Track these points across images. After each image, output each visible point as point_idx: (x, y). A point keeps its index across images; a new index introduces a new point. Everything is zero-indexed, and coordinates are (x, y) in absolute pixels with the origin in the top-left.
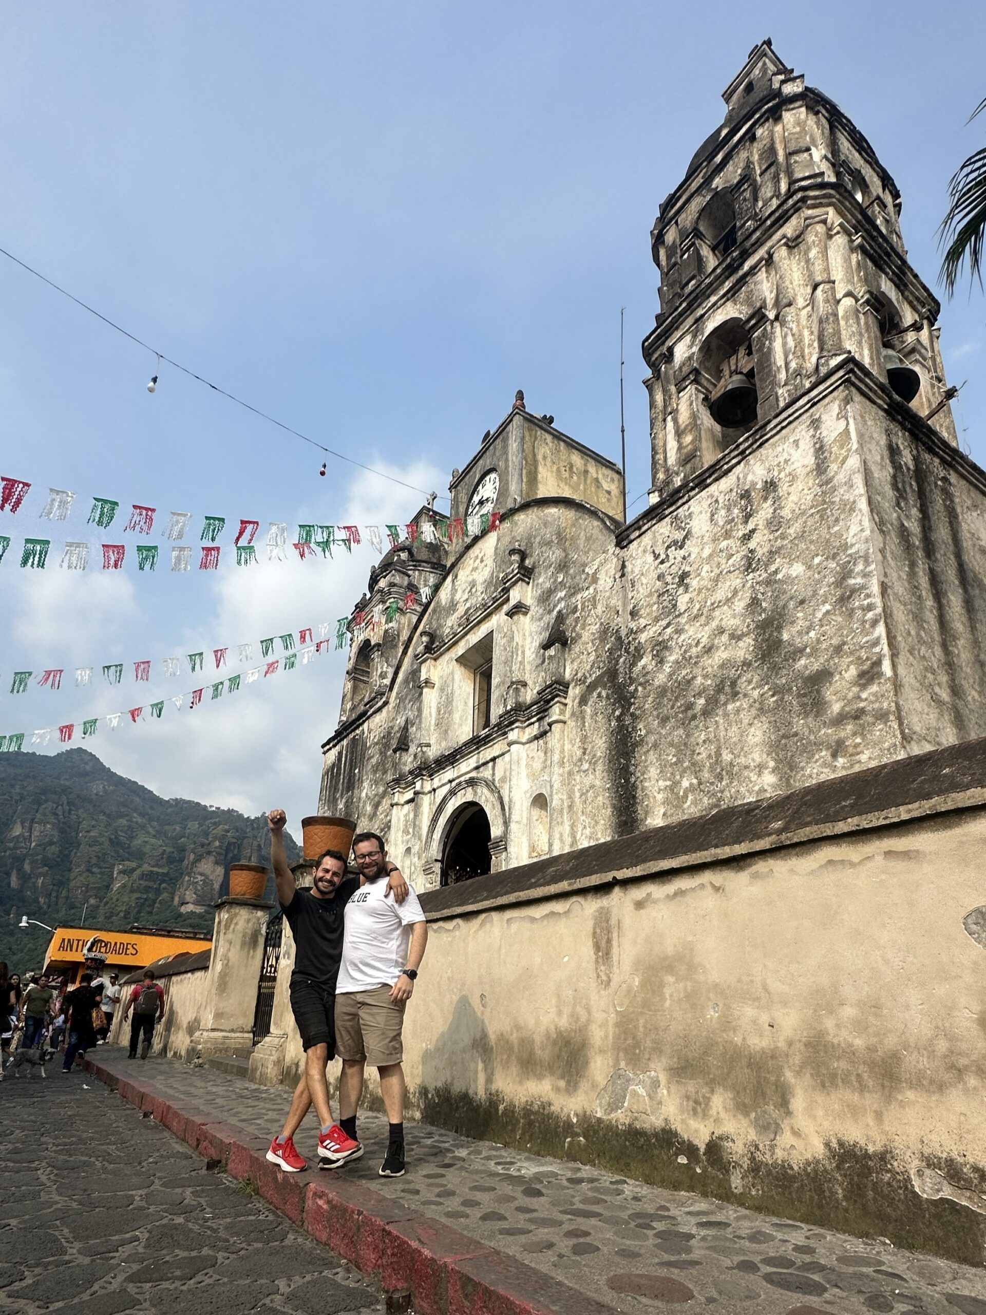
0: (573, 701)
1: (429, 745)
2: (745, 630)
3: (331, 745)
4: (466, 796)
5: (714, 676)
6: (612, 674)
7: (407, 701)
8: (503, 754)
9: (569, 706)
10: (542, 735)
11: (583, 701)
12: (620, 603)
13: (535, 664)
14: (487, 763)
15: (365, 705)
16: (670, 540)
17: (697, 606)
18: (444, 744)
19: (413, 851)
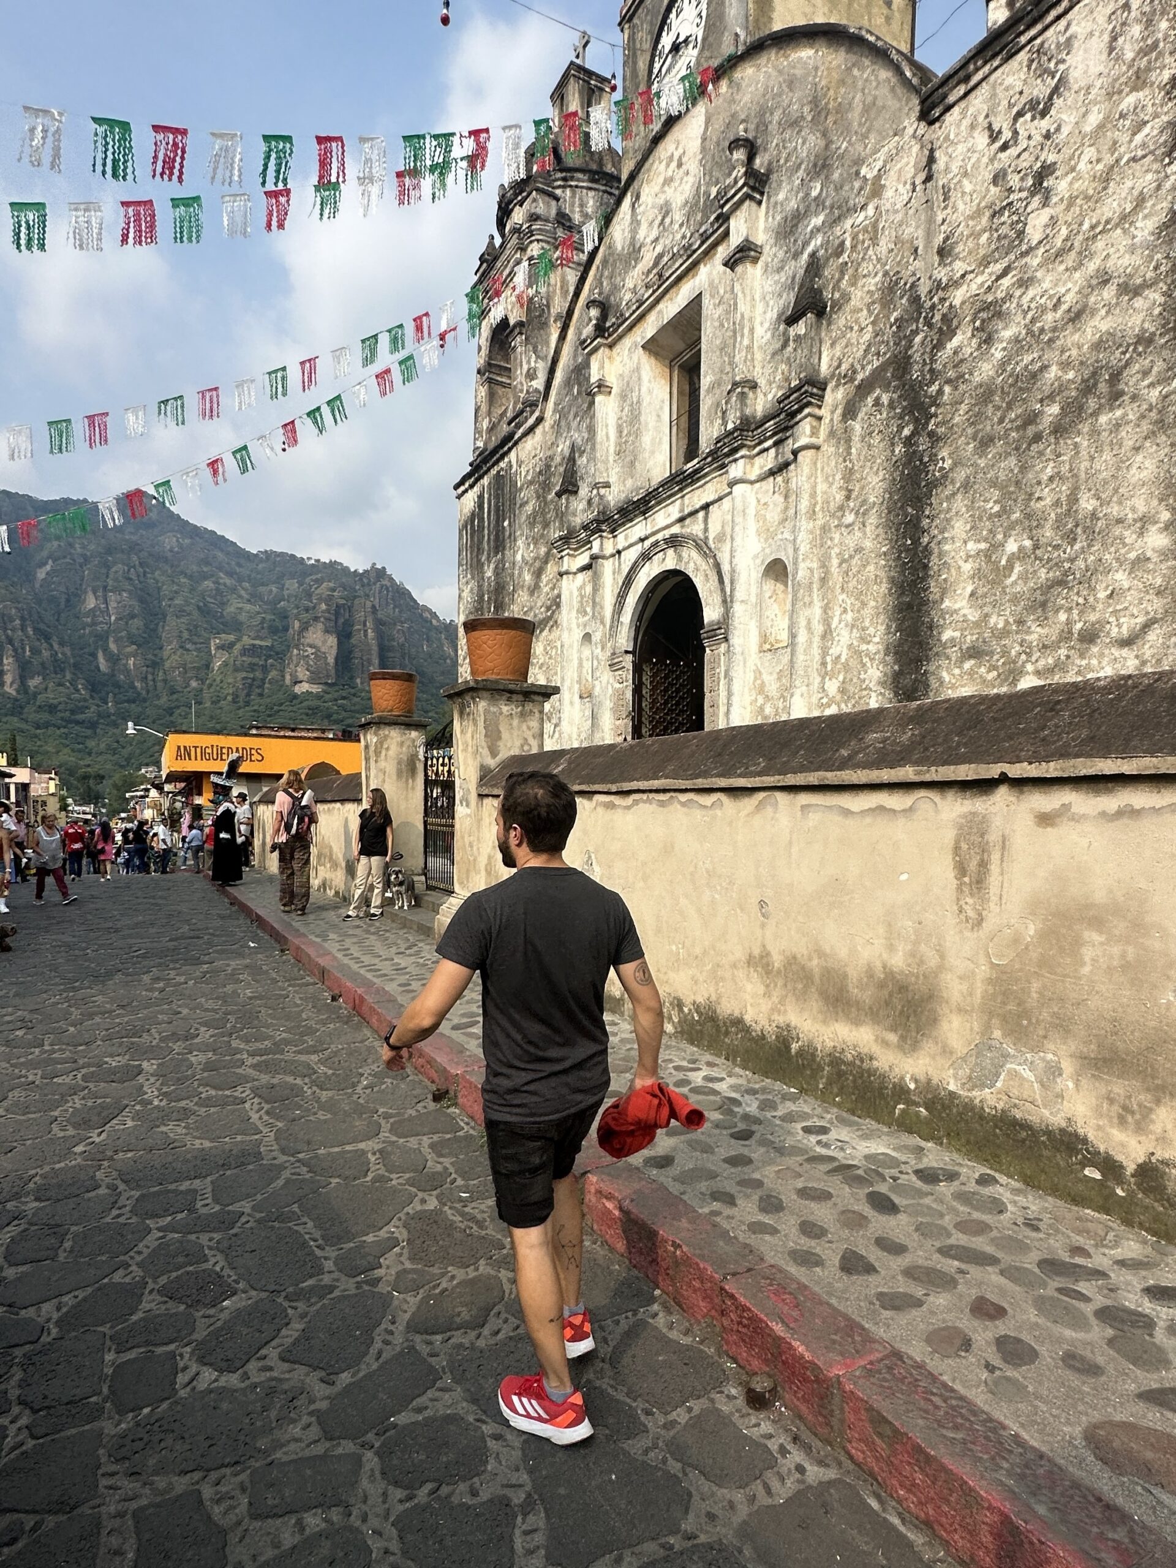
0: (833, 412)
1: (607, 485)
2: (1150, 275)
3: (467, 485)
4: (668, 561)
5: (1082, 363)
6: (901, 363)
7: (571, 417)
8: (720, 499)
9: (826, 421)
10: (782, 468)
11: (850, 411)
12: (920, 233)
13: (770, 351)
14: (696, 512)
15: (509, 423)
16: (1023, 100)
17: (1064, 232)
18: (629, 483)
19: (594, 639)
